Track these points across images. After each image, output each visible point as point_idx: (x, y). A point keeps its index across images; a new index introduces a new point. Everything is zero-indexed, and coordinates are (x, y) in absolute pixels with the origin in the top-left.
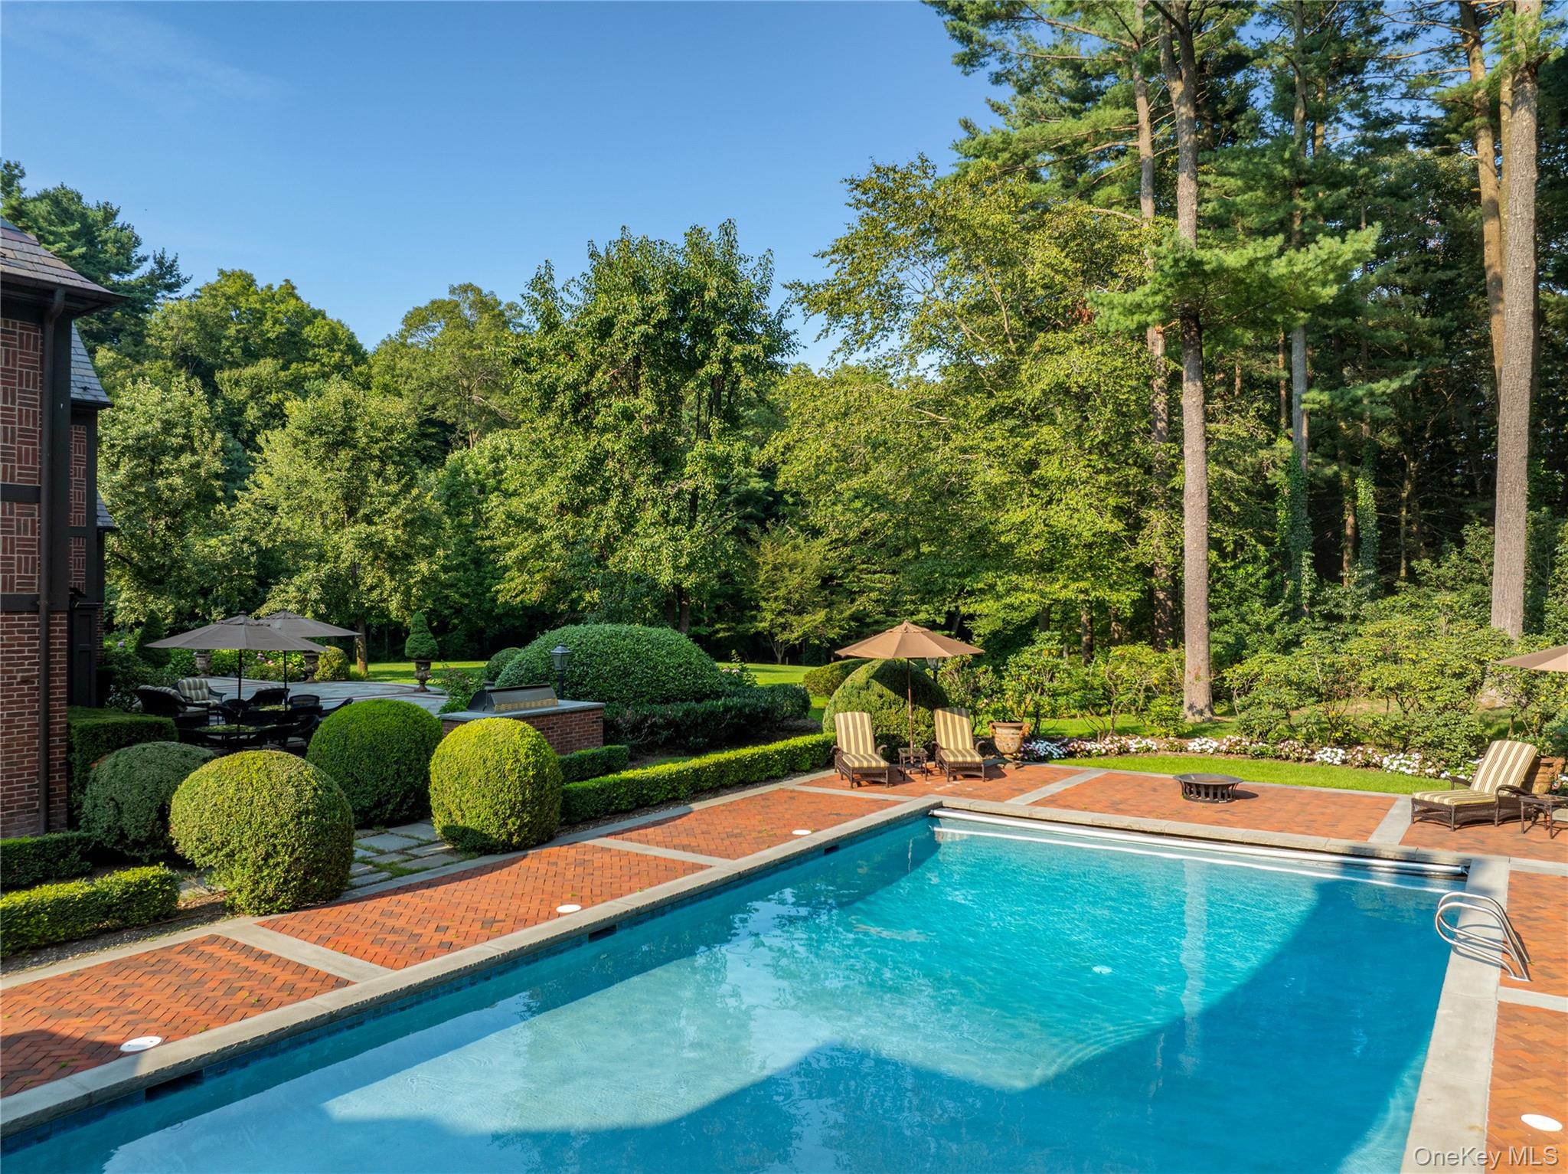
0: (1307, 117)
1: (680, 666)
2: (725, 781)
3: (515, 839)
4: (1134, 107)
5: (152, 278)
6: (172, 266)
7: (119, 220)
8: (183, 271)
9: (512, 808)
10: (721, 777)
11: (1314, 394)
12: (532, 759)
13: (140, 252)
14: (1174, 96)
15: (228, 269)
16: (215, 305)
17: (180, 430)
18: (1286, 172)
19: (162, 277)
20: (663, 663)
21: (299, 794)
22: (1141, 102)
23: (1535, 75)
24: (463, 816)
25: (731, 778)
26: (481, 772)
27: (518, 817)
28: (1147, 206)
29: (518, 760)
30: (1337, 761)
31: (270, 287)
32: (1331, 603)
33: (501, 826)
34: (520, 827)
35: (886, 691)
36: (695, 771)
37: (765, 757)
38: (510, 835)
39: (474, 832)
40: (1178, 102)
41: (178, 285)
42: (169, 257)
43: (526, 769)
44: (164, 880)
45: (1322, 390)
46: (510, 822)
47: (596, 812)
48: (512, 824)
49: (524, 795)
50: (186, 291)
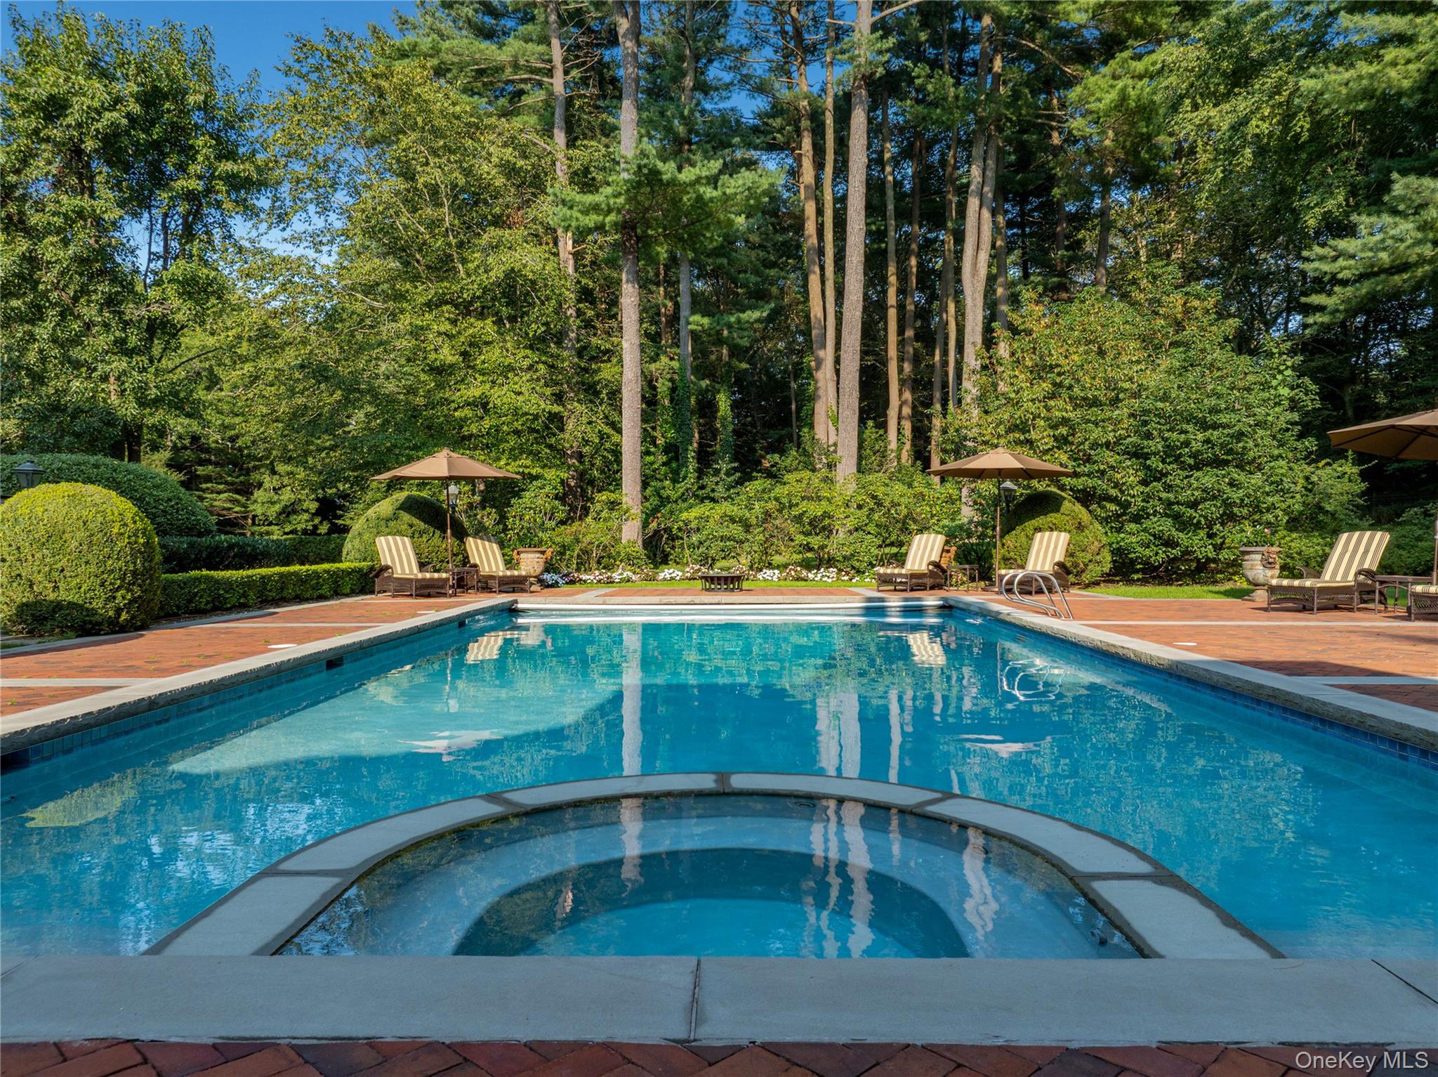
0: (694, 89)
1: (170, 500)
2: (285, 594)
3: (124, 616)
4: (549, 44)
9: (123, 579)
10: (282, 589)
11: (696, 318)
14: (621, 31)
18: (681, 129)
20: (151, 495)
22: (555, 43)
23: (867, 85)
24: (56, 588)
25: (290, 592)
26: (81, 535)
27: (128, 590)
28: (560, 137)
29: (126, 525)
30: (775, 579)
32: (708, 489)
33: (108, 600)
34: (131, 602)
35: (416, 521)
36: (263, 577)
37: (317, 575)
38: (119, 611)
39: (72, 605)
40: (624, 36)
43: (136, 535)
45: (703, 316)
46: (119, 594)
47: (178, 607)
48: (122, 598)
49: (135, 563)
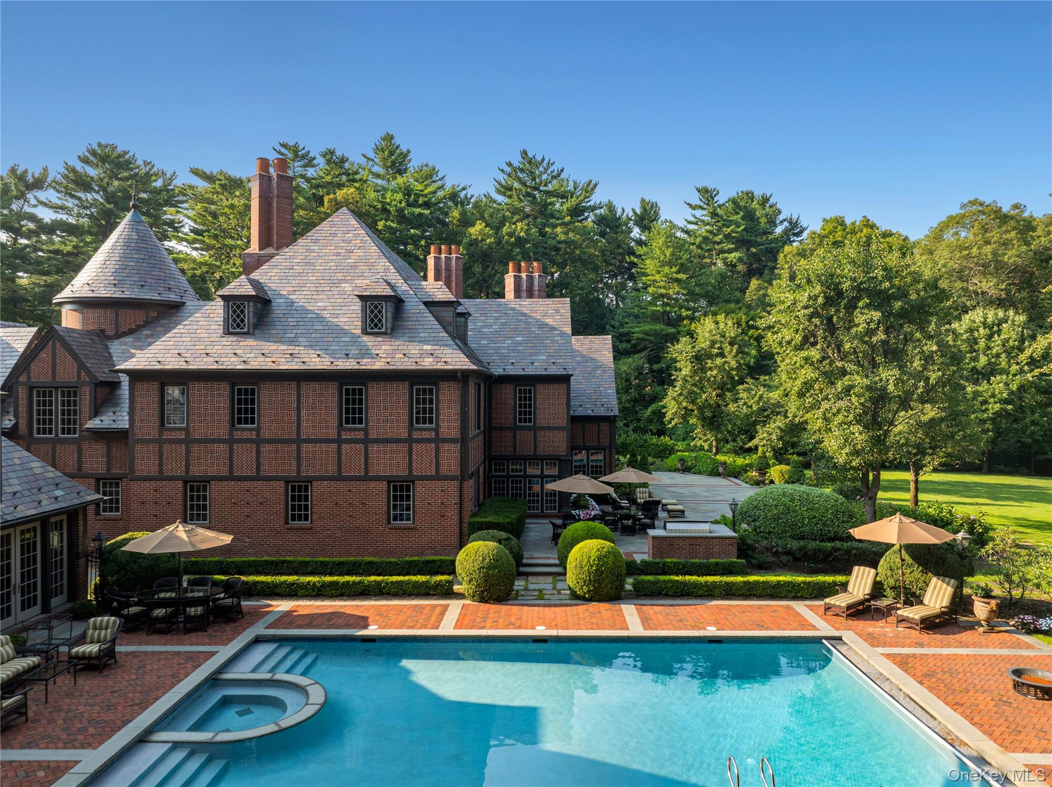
5: (786, 232)
6: (797, 222)
7: (772, 201)
8: (804, 223)
9: (585, 582)
12: (596, 562)
13: (781, 217)
15: (828, 218)
16: (814, 243)
17: (717, 346)
19: (792, 229)
21: (484, 559)
27: (587, 587)
31: (854, 224)
34: (588, 591)
41: (801, 232)
42: (795, 218)
43: (592, 566)
44: (447, 582)
48: (585, 589)
50: (805, 235)
